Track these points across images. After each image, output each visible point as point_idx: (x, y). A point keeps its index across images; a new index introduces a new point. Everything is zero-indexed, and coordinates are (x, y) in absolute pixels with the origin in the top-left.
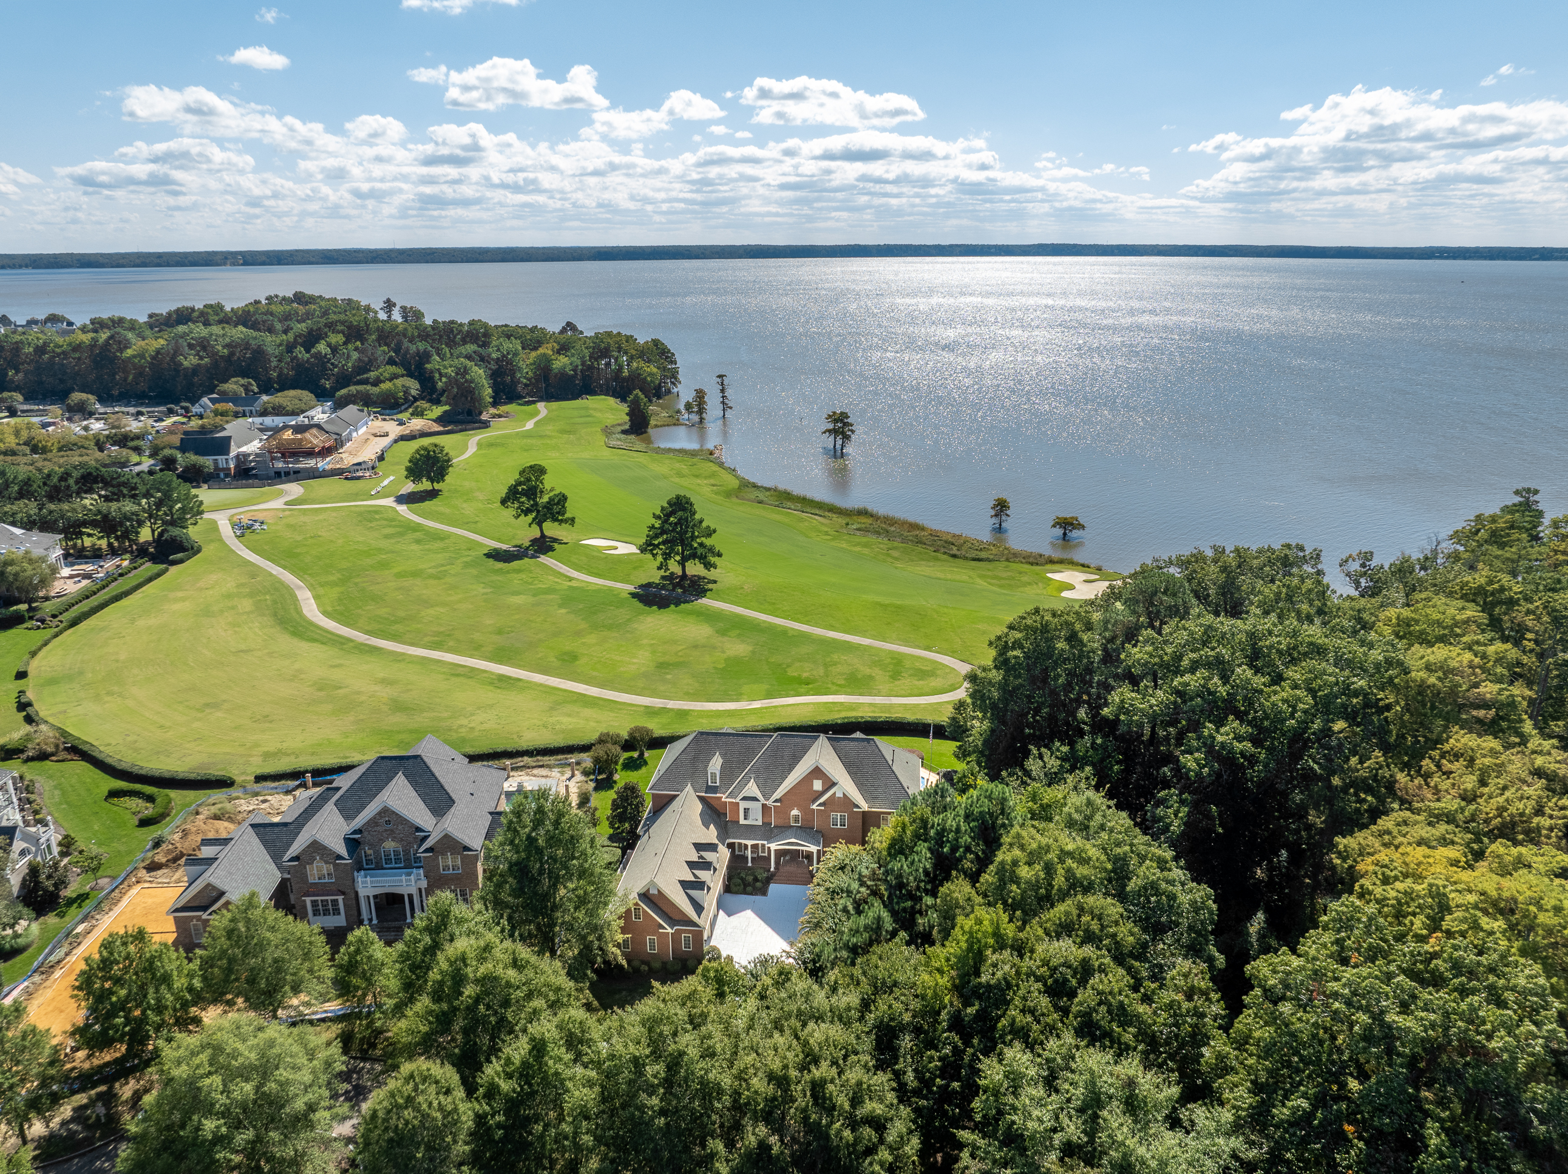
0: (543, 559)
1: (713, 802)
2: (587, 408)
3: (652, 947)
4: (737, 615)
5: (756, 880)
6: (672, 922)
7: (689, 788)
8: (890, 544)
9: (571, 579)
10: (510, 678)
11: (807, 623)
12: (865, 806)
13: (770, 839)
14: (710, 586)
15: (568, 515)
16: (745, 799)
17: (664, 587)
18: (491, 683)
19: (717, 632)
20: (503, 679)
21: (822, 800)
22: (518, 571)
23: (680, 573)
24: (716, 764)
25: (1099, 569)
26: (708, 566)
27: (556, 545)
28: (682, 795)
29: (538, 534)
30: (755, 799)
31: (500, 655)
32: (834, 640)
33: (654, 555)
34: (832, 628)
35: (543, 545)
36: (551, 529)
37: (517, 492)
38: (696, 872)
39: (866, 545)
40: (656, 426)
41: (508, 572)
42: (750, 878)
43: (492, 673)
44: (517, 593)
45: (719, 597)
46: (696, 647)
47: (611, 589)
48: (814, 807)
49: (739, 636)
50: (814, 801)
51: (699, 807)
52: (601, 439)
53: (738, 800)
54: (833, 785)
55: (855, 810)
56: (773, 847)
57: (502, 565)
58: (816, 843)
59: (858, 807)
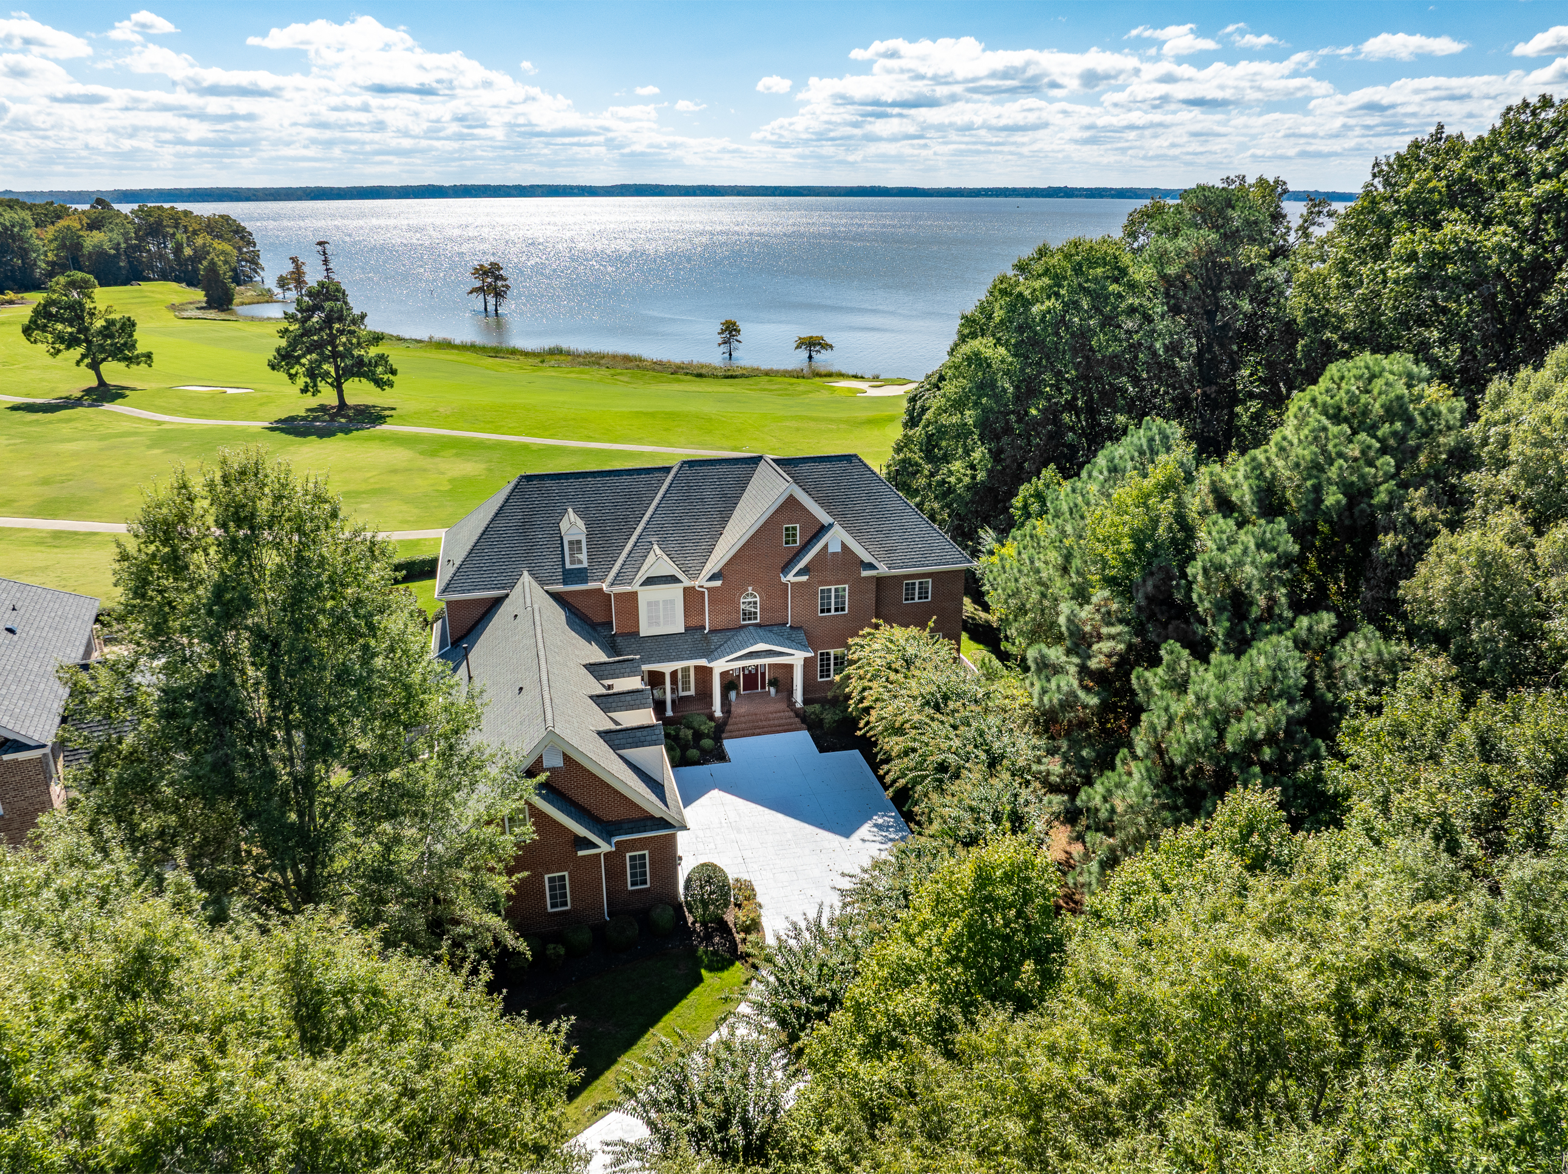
0: (107, 406)
1: (579, 603)
2: (141, 291)
3: (559, 899)
4: (443, 437)
5: (698, 735)
6: (607, 829)
7: (526, 577)
8: (612, 371)
9: (159, 423)
10: (76, 533)
11: (551, 436)
12: (883, 569)
13: (710, 653)
14: (387, 413)
16: (650, 581)
17: (316, 419)
18: (37, 544)
19: (422, 453)
20: (57, 535)
21: (802, 564)
22: (69, 420)
23: (335, 402)
24: (573, 526)
26: (379, 383)
27: (127, 392)
28: (515, 594)
29: (94, 383)
30: (674, 579)
31: (47, 509)
32: (603, 451)
33: (292, 377)
34: (589, 438)
36: (114, 372)
37: (49, 316)
38: (615, 715)
39: (581, 372)
40: (242, 304)
41: (50, 422)
43: (40, 531)
44: (70, 440)
45: (404, 420)
46: (395, 471)
47: (228, 427)
48: (791, 578)
49: (457, 455)
50: (786, 568)
51: (558, 615)
52: (169, 314)
53: (635, 587)
54: (823, 529)
55: (865, 573)
56: (720, 666)
57: (40, 416)
58: (802, 647)
59: (871, 566)
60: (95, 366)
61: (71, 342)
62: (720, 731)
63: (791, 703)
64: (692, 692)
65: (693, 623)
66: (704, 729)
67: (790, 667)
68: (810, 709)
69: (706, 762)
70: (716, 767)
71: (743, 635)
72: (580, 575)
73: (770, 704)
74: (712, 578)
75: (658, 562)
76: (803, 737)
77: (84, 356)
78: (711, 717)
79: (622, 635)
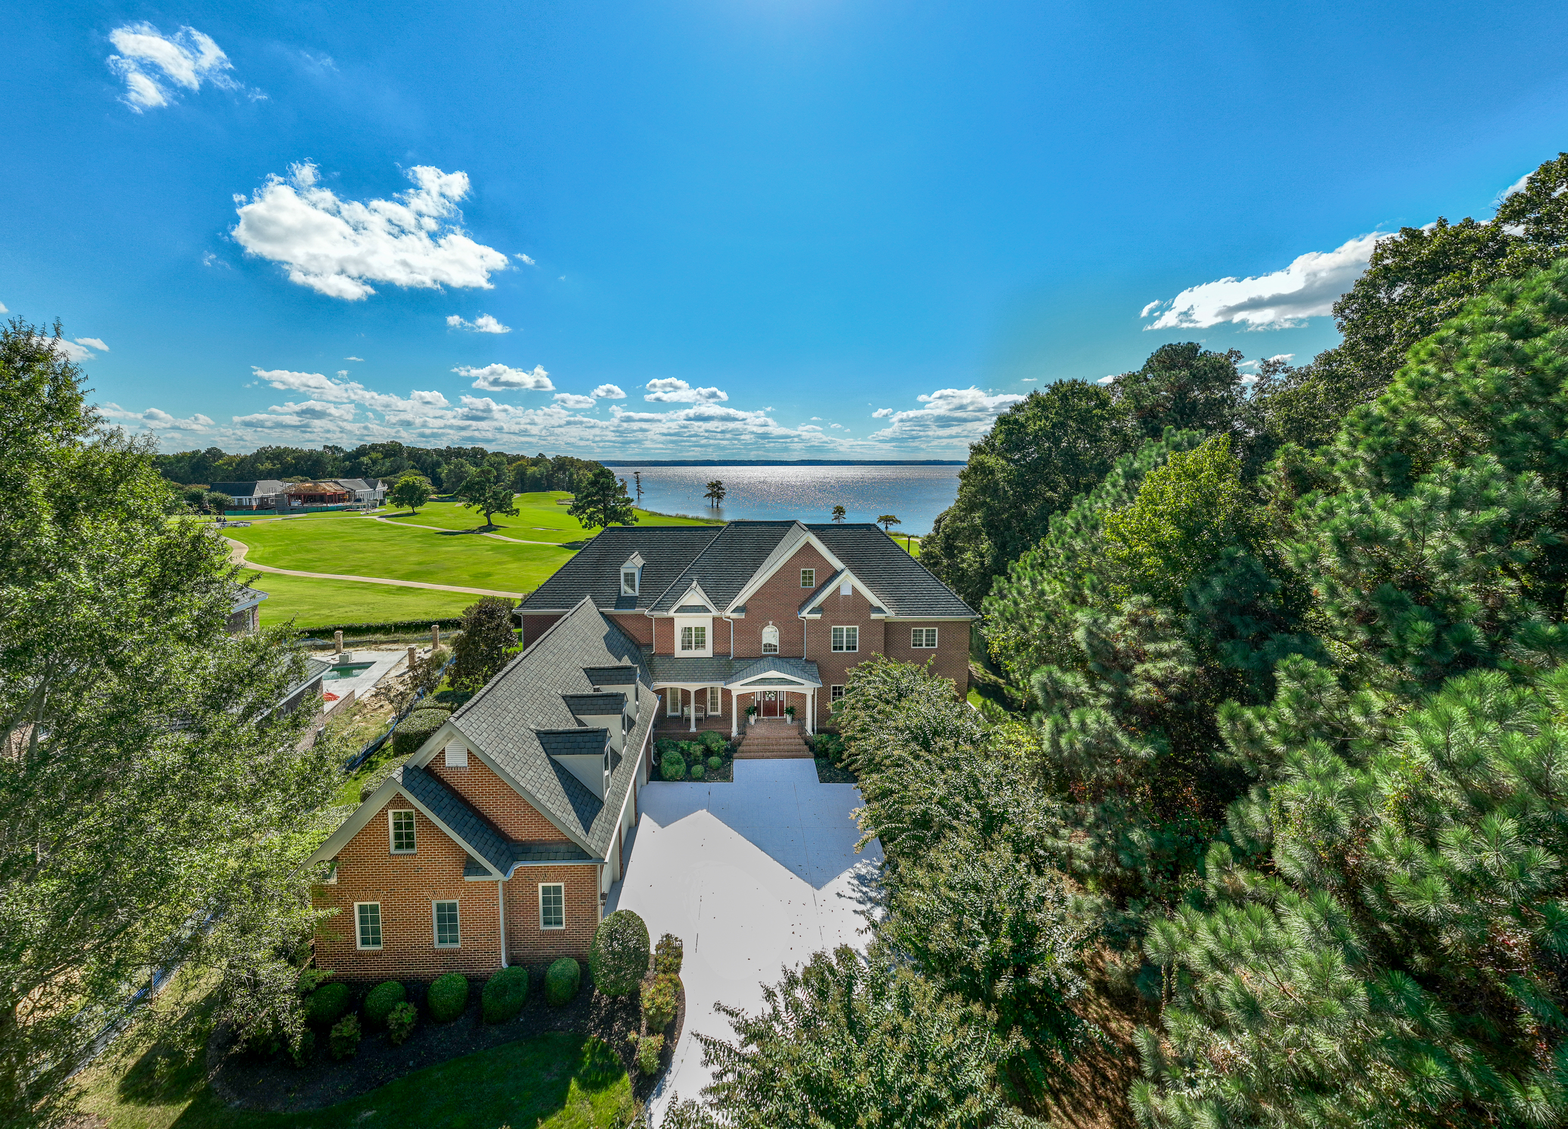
0: (485, 534)
6: (512, 850)
7: (585, 601)
9: (507, 542)
12: (890, 614)
13: (729, 675)
15: (515, 507)
16: (685, 609)
21: (816, 603)
22: (460, 539)
24: (629, 562)
27: (499, 527)
28: (572, 612)
29: (484, 521)
33: (581, 520)
42: (697, 749)
44: (452, 546)
47: (541, 545)
48: (804, 614)
50: (801, 606)
52: (555, 503)
53: (671, 613)
54: (836, 574)
55: (874, 616)
56: (737, 688)
57: (447, 537)
58: (811, 677)
59: (879, 610)
60: (487, 515)
61: (477, 501)
62: (733, 750)
63: (803, 731)
64: (719, 713)
65: (719, 650)
66: (714, 746)
67: (803, 696)
68: (818, 738)
69: (711, 779)
70: (716, 787)
71: (763, 663)
72: (631, 602)
73: (783, 729)
74: (737, 610)
75: (695, 596)
76: (809, 764)
77: (482, 509)
78: (728, 738)
79: (660, 655)
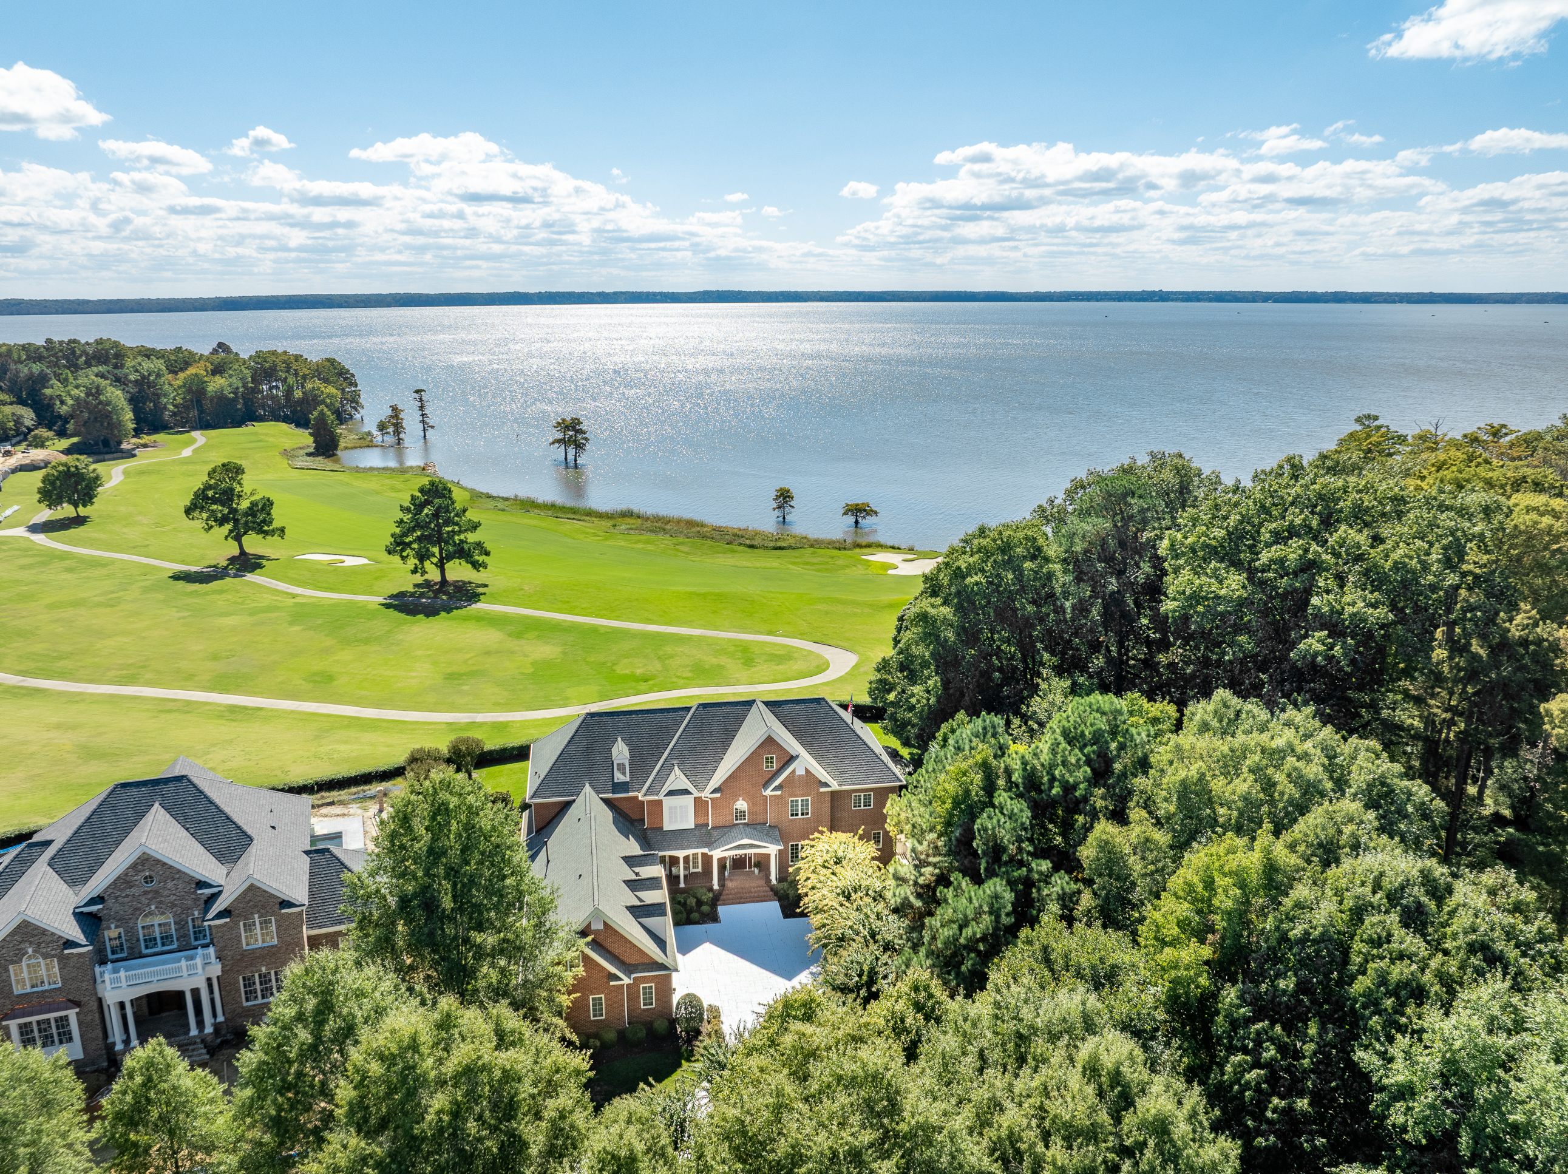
0: (250, 577)
1: (621, 805)
2: (256, 434)
3: (598, 1012)
4: (527, 617)
5: (700, 903)
6: (628, 969)
7: (588, 788)
8: (674, 540)
9: (294, 596)
10: (245, 708)
11: (617, 618)
12: (835, 786)
13: (710, 844)
14: (481, 590)
15: (276, 524)
16: (671, 793)
17: (422, 595)
18: (220, 717)
19: (510, 635)
20: (233, 709)
21: (777, 783)
22: (221, 592)
23: (438, 579)
24: (621, 751)
25: (911, 550)
26: (476, 565)
27: (264, 562)
28: (580, 800)
29: (236, 552)
30: (686, 792)
31: (220, 684)
32: (658, 634)
33: (403, 558)
34: (649, 621)
35: (245, 563)
36: (253, 543)
37: (206, 498)
38: (639, 894)
39: (647, 542)
40: (346, 448)
41: (206, 594)
42: (692, 901)
43: (219, 705)
44: (227, 614)
45: (495, 599)
46: (488, 653)
47: (351, 602)
48: (768, 792)
49: (539, 637)
50: (766, 785)
51: (608, 814)
52: (284, 463)
53: (661, 797)
54: (792, 759)
55: (822, 790)
56: (717, 854)
57: (196, 586)
58: (775, 841)
59: (826, 785)
60: (238, 539)
61: (222, 522)
62: (716, 899)
63: (768, 881)
64: (700, 870)
65: (700, 822)
66: (704, 898)
67: (768, 856)
68: (781, 886)
69: (704, 922)
70: (710, 927)
71: (734, 832)
72: (623, 787)
73: (754, 880)
74: (714, 792)
75: (678, 779)
76: (775, 906)
77: (231, 531)
78: (711, 889)
79: (652, 829)
